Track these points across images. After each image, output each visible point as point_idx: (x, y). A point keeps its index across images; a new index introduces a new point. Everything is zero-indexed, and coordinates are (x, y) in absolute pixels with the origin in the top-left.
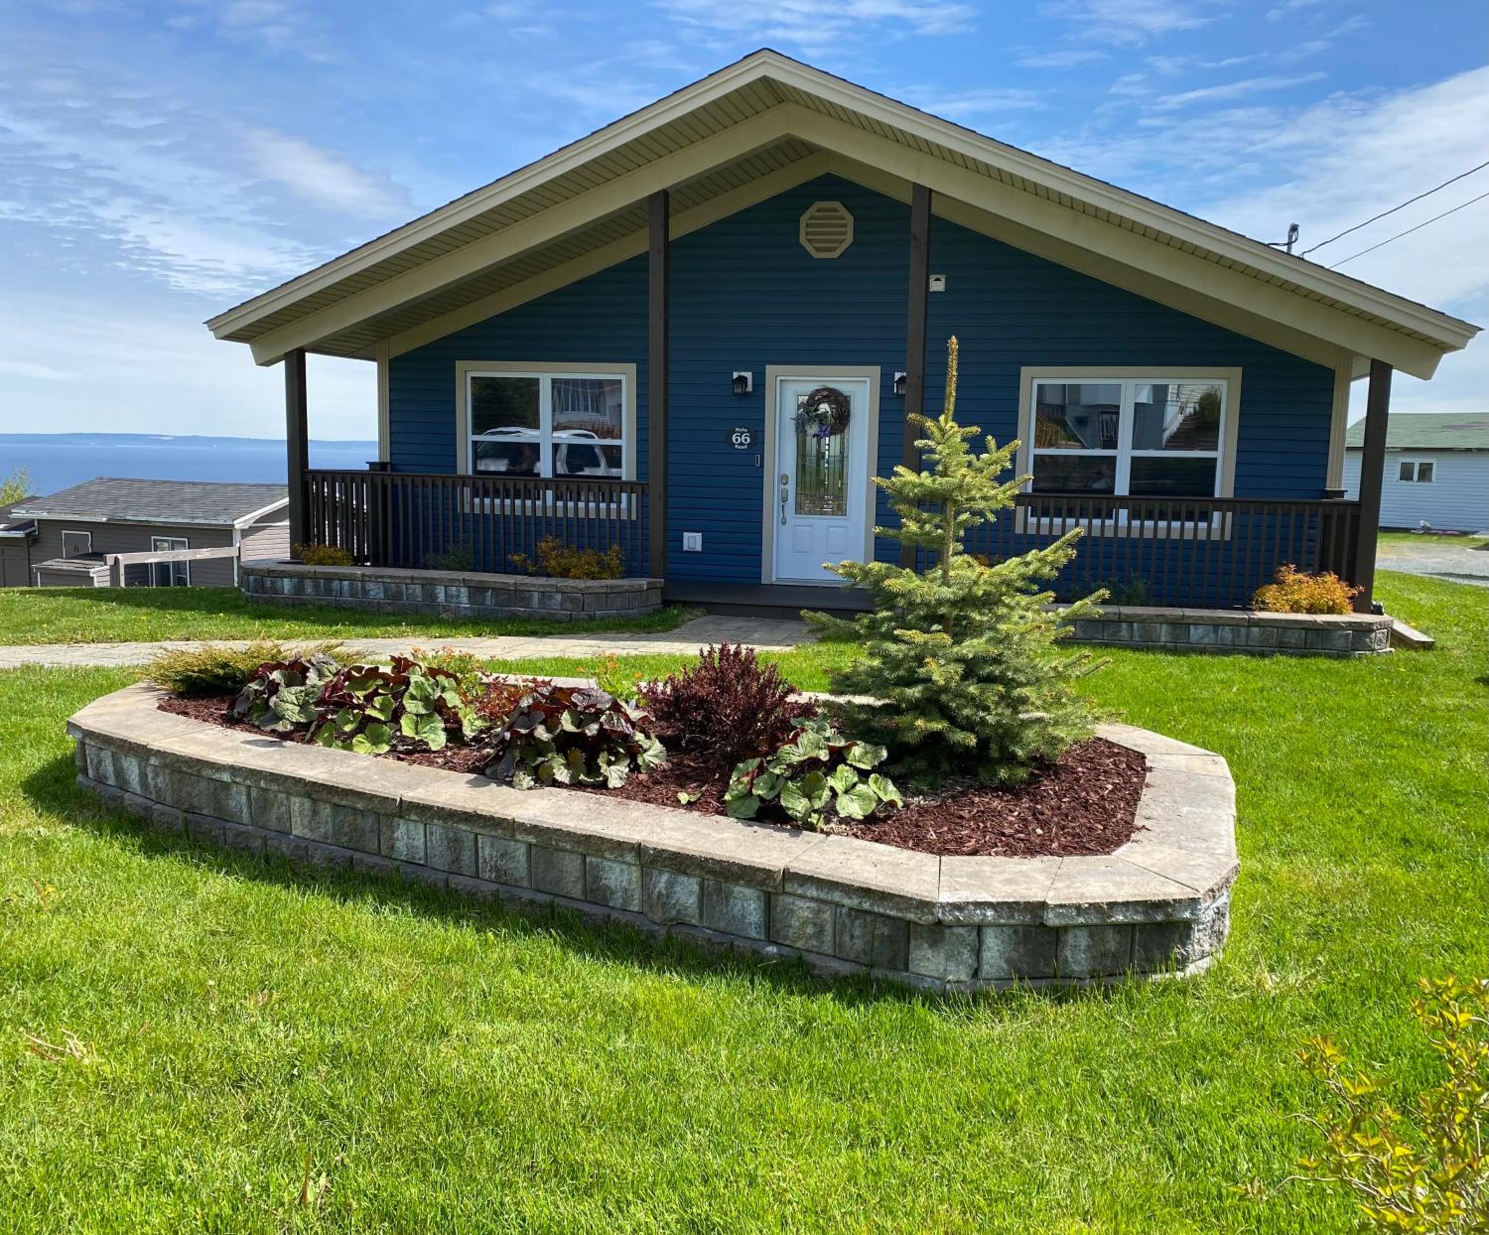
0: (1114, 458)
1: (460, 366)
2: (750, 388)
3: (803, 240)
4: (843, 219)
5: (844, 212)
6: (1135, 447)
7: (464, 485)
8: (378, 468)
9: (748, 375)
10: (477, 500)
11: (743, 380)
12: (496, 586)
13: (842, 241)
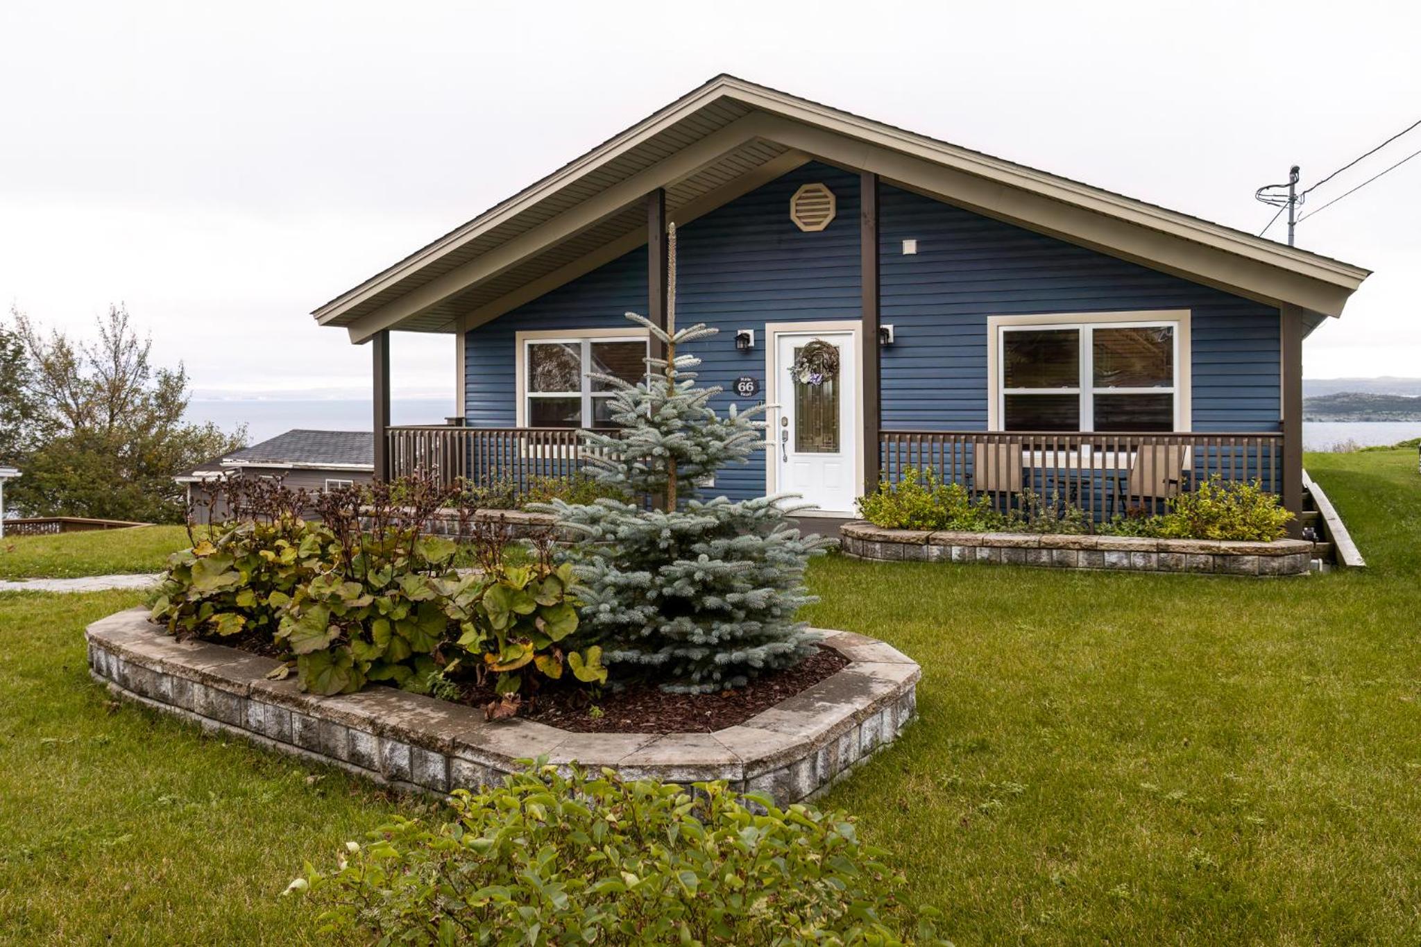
0: (1077, 396)
1: (519, 335)
2: (752, 344)
3: (793, 216)
4: (826, 197)
5: (828, 193)
6: (1096, 385)
7: (521, 436)
8: (454, 423)
9: (751, 332)
10: (531, 447)
11: (745, 338)
12: (515, 521)
13: (826, 216)
